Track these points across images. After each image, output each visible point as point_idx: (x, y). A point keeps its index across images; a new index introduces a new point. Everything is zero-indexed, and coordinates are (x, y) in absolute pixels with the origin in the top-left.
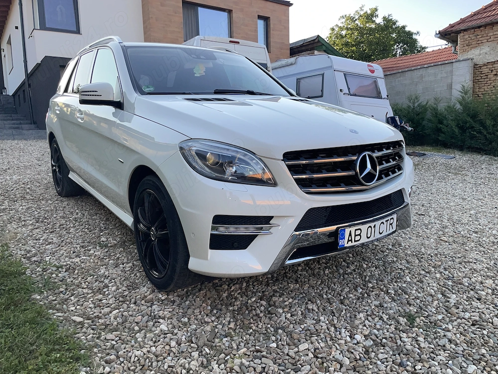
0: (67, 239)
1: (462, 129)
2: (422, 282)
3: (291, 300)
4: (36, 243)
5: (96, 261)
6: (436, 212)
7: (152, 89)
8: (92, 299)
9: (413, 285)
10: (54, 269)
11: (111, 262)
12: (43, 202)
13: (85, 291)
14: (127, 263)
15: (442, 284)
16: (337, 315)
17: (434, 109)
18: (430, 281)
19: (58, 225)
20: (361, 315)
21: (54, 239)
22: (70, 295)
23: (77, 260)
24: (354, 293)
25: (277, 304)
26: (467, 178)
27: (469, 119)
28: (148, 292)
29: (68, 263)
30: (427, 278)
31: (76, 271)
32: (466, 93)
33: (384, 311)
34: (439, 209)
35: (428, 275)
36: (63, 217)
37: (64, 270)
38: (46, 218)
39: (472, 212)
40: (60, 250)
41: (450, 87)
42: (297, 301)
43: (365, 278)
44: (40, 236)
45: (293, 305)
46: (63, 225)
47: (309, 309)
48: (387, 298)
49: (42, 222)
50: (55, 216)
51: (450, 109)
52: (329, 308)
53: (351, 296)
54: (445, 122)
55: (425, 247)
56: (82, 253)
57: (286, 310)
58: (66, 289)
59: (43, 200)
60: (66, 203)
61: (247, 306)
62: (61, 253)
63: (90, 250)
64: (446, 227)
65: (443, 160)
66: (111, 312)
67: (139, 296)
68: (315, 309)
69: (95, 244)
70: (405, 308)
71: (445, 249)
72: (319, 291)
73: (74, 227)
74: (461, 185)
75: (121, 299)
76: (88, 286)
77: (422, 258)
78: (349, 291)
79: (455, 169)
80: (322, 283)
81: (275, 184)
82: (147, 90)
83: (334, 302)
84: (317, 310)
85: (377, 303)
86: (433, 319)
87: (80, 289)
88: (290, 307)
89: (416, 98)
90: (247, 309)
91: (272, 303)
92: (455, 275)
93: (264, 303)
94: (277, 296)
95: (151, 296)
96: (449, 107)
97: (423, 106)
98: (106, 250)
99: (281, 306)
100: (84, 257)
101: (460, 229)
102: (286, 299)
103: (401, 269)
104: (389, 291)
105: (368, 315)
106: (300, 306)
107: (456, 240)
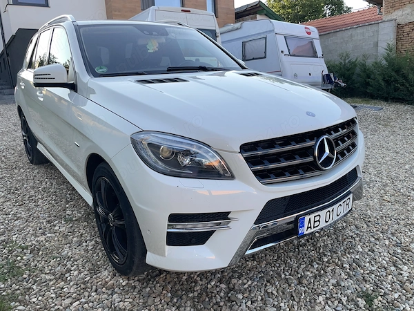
0: (35, 213)
1: (388, 82)
2: (373, 251)
3: (250, 283)
4: (5, 219)
5: (60, 239)
6: (375, 168)
7: (104, 70)
8: (53, 288)
9: (366, 256)
10: (20, 250)
11: (75, 239)
12: (16, 171)
13: (48, 277)
14: (91, 240)
15: (392, 252)
16: (297, 300)
17: (363, 64)
18: (381, 250)
19: (27, 197)
20: (321, 299)
21: (23, 213)
22: (33, 283)
23: (42, 238)
24: (311, 270)
25: (236, 288)
26: (396, 130)
27: (393, 74)
28: (110, 277)
29: (34, 242)
30: (377, 247)
31: (41, 252)
32: (391, 50)
33: (343, 292)
34: (378, 165)
35: (378, 243)
36: (33, 188)
37: (29, 252)
38: (17, 189)
39: (407, 167)
40: (28, 226)
41: (376, 45)
42: (256, 283)
43: (319, 250)
44: (10, 210)
45: (253, 289)
46: (32, 196)
47: (268, 293)
48: (343, 275)
49: (13, 193)
50: (25, 186)
51: (377, 64)
52: (288, 290)
53: (308, 273)
54: (372, 76)
55: (370, 209)
56: (47, 229)
57: (245, 295)
58: (29, 275)
59: (16, 168)
60: (36, 171)
61: (207, 293)
62: (28, 230)
63: (55, 226)
64: (387, 184)
65: (372, 112)
66: (71, 304)
67: (100, 283)
68: (275, 292)
69: (60, 217)
70: (361, 285)
71: (389, 210)
72: (276, 269)
73: (42, 198)
74: (392, 137)
75: (83, 286)
76: (51, 270)
77: (369, 222)
78: (306, 267)
79: (384, 120)
80: (278, 257)
81: (232, 177)
82: (100, 71)
83: (292, 283)
84: (276, 294)
85: (334, 281)
86: (390, 297)
87: (43, 275)
88: (250, 291)
89: (347, 55)
90: (208, 295)
91: (231, 286)
92: (403, 240)
93: (223, 286)
94: (235, 278)
95: (112, 282)
96: (376, 63)
97: (353, 63)
98: (71, 225)
99: (241, 290)
100: (49, 235)
101: (400, 187)
102: (245, 281)
103: (351, 236)
104: (344, 266)
105: (327, 298)
106: (259, 289)
107: (398, 199)
